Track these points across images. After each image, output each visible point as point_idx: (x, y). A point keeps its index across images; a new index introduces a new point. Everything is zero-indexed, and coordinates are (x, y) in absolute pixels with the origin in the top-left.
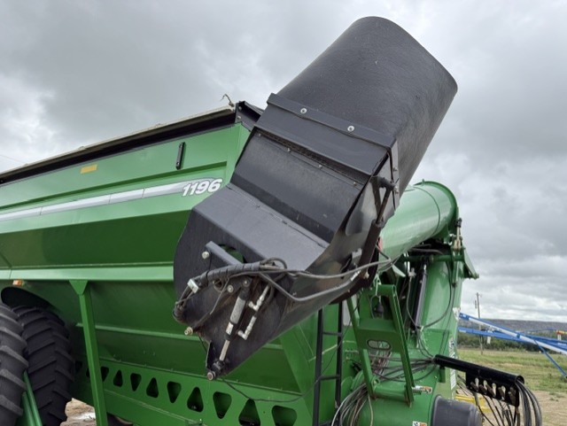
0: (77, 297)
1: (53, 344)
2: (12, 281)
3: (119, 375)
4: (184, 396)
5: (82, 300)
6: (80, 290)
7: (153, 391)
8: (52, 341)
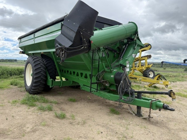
0: (52, 55)
1: (51, 65)
2: (41, 53)
3: (65, 71)
4: (76, 74)
5: (53, 55)
6: (52, 53)
7: (71, 73)
8: (51, 64)
